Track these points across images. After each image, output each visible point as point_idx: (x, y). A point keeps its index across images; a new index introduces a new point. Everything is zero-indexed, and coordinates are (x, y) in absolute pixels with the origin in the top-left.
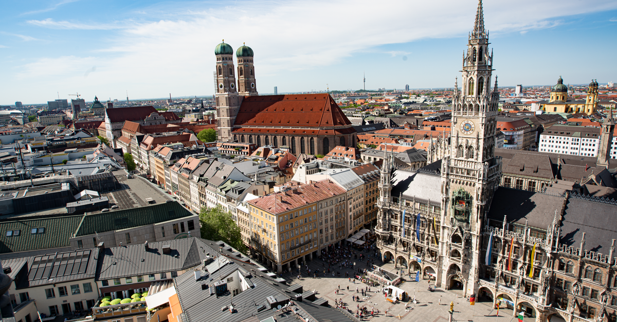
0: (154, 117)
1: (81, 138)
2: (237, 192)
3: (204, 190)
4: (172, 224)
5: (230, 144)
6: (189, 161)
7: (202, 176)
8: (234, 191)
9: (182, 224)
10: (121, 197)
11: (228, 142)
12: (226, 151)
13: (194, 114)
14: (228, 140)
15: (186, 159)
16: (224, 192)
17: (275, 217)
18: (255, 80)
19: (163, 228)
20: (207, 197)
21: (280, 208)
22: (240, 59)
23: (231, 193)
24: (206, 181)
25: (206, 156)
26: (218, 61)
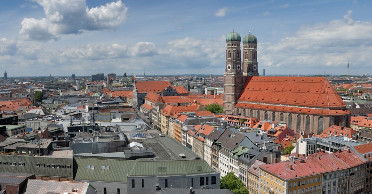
0: (169, 90)
1: (119, 103)
2: (249, 157)
3: (217, 153)
4: (200, 177)
5: (235, 117)
6: (203, 127)
7: (215, 141)
8: (246, 156)
9: (207, 178)
10: (159, 150)
11: (232, 114)
12: (231, 122)
13: (198, 89)
14: (232, 113)
15: (201, 126)
16: (236, 157)
17: (286, 183)
18: (257, 63)
19: (192, 179)
20: (219, 159)
21: (289, 175)
22: (246, 45)
23: (242, 158)
24: (219, 146)
25: (217, 124)
26: (228, 47)
